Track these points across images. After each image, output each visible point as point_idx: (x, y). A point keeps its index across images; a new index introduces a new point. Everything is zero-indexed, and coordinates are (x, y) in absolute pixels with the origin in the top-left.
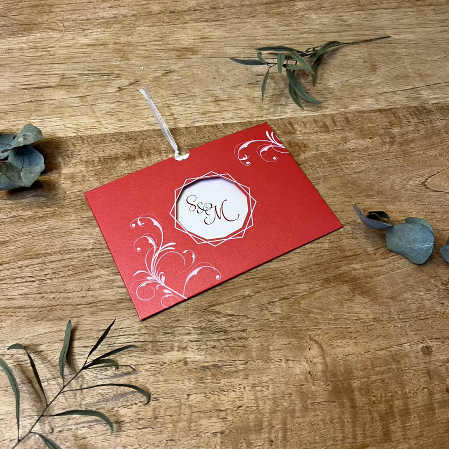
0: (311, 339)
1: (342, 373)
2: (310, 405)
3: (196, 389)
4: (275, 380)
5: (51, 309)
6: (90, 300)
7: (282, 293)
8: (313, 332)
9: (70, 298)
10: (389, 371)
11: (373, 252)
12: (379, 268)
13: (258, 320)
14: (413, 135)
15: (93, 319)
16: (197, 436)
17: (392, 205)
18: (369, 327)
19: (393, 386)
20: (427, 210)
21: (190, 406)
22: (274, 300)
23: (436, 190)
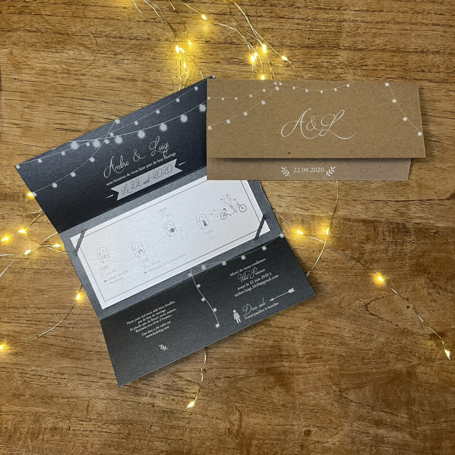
0: (236, 409)
1: (248, 434)
2: (222, 449)
3: (156, 423)
4: (206, 429)
5: (72, 350)
6: (98, 349)
7: (227, 373)
8: (239, 404)
9: (85, 345)
10: (278, 439)
11: (301, 356)
12: (301, 369)
13: (205, 388)
14: (381, 255)
15: (99, 363)
16: (152, 450)
17: (334, 320)
18: (277, 410)
19: (277, 449)
20: (357, 330)
21: (151, 433)
22: (220, 377)
23: (373, 313)
